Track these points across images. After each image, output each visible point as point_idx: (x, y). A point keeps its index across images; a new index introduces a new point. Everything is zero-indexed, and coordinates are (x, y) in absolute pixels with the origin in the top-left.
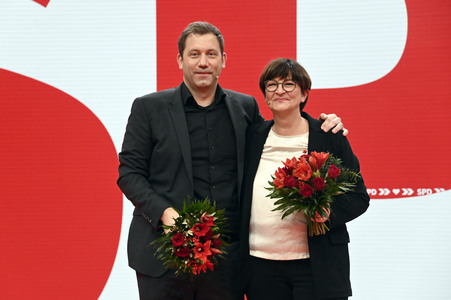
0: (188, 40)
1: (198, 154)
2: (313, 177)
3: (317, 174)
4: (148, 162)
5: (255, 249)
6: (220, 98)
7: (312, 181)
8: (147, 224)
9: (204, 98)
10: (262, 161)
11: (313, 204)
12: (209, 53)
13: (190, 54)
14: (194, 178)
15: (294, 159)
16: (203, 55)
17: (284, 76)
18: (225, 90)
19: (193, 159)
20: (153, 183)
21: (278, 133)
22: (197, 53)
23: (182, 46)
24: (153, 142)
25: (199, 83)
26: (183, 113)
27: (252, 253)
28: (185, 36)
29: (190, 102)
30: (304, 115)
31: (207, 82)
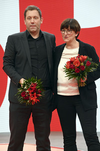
0: (27, 13)
1: (33, 57)
2: (80, 65)
3: (82, 64)
4: (14, 60)
5: (59, 92)
7: (80, 67)
9: (35, 35)
10: (61, 59)
11: (80, 76)
12: (35, 17)
13: (28, 19)
14: (32, 66)
15: (74, 58)
16: (32, 18)
18: (43, 32)
19: (31, 59)
22: (30, 18)
24: (16, 53)
25: (32, 30)
26: (27, 41)
27: (58, 93)
28: (26, 11)
29: (30, 37)
31: (35, 30)
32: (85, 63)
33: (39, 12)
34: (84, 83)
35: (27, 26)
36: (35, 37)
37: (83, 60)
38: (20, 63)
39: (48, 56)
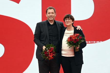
2: (76, 39)
3: (77, 38)
4: (40, 36)
5: (63, 54)
6: (55, 23)
7: (76, 40)
8: (40, 49)
9: (52, 23)
10: (64, 36)
11: (76, 44)
12: (52, 13)
14: (49, 40)
15: (72, 35)
16: (51, 13)
17: (68, 18)
18: (56, 21)
19: (49, 35)
20: (41, 41)
21: (67, 30)
22: (50, 13)
23: (47, 12)
24: (41, 32)
25: (50, 19)
27: (62, 55)
28: (47, 10)
29: (49, 24)
30: (73, 26)
31: (52, 19)
32: (78, 38)
33: (55, 11)
34: (78, 49)
35: (47, 17)
36: (52, 24)
37: (77, 36)
38: (43, 38)
39: (59, 34)
